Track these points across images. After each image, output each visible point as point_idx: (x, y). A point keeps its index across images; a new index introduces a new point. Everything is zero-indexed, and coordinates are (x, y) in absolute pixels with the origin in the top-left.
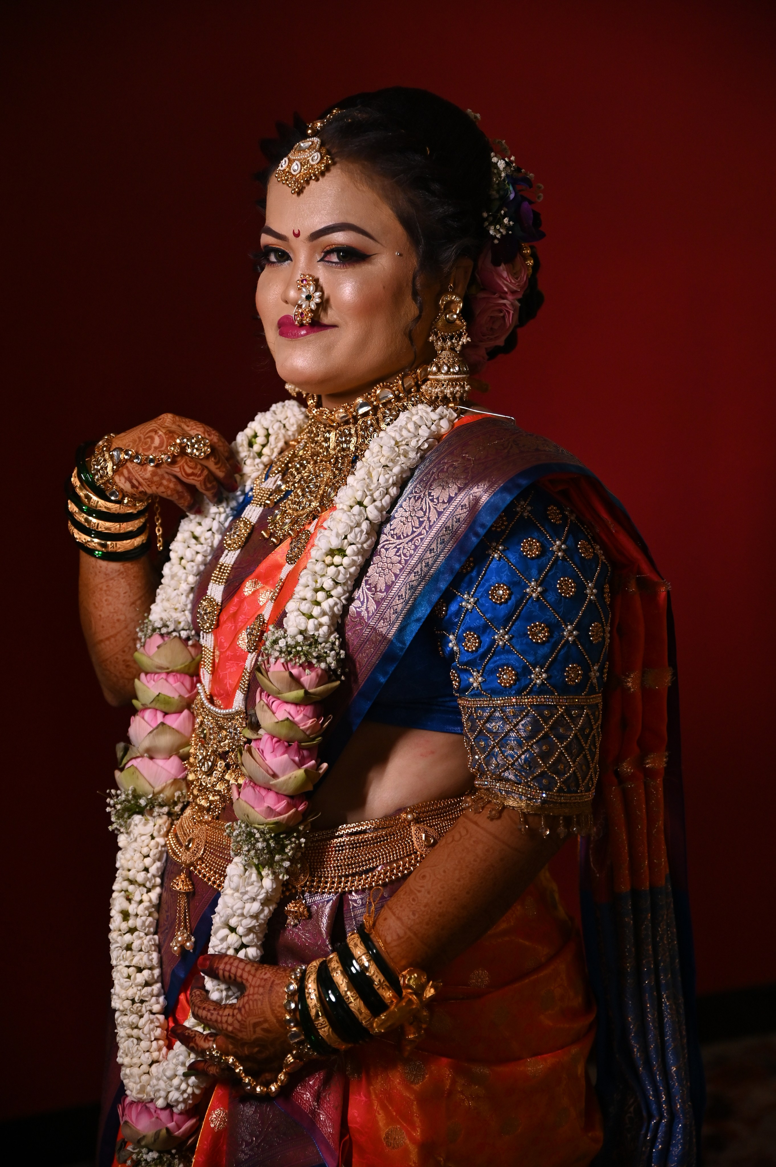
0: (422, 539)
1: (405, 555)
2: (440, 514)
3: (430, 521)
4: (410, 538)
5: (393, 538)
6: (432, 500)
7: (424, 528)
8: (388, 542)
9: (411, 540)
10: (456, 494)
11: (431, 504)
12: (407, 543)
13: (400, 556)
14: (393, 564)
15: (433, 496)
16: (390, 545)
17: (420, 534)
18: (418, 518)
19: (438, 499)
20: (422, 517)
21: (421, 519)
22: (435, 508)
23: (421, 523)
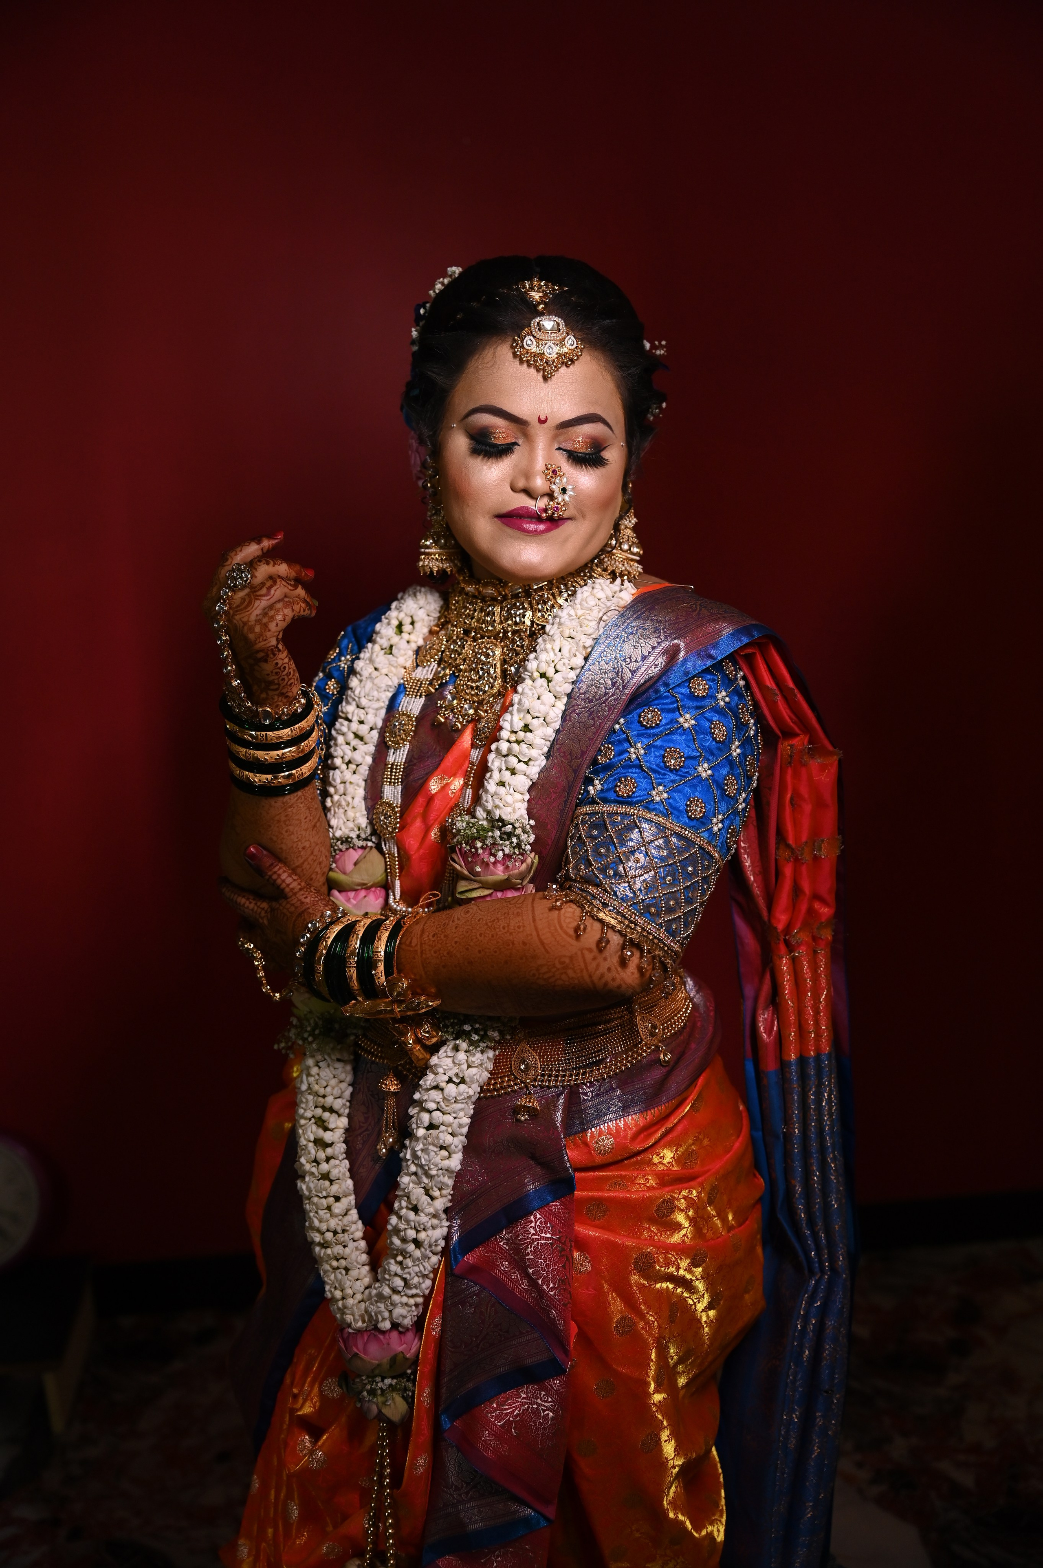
2: (633, 672)
3: (623, 681)
5: (585, 702)
7: (618, 688)
8: (578, 707)
9: (605, 702)
10: (649, 653)
11: (623, 664)
13: (593, 719)
17: (614, 694)
18: (611, 679)
19: (630, 658)
22: (628, 668)
23: (614, 684)
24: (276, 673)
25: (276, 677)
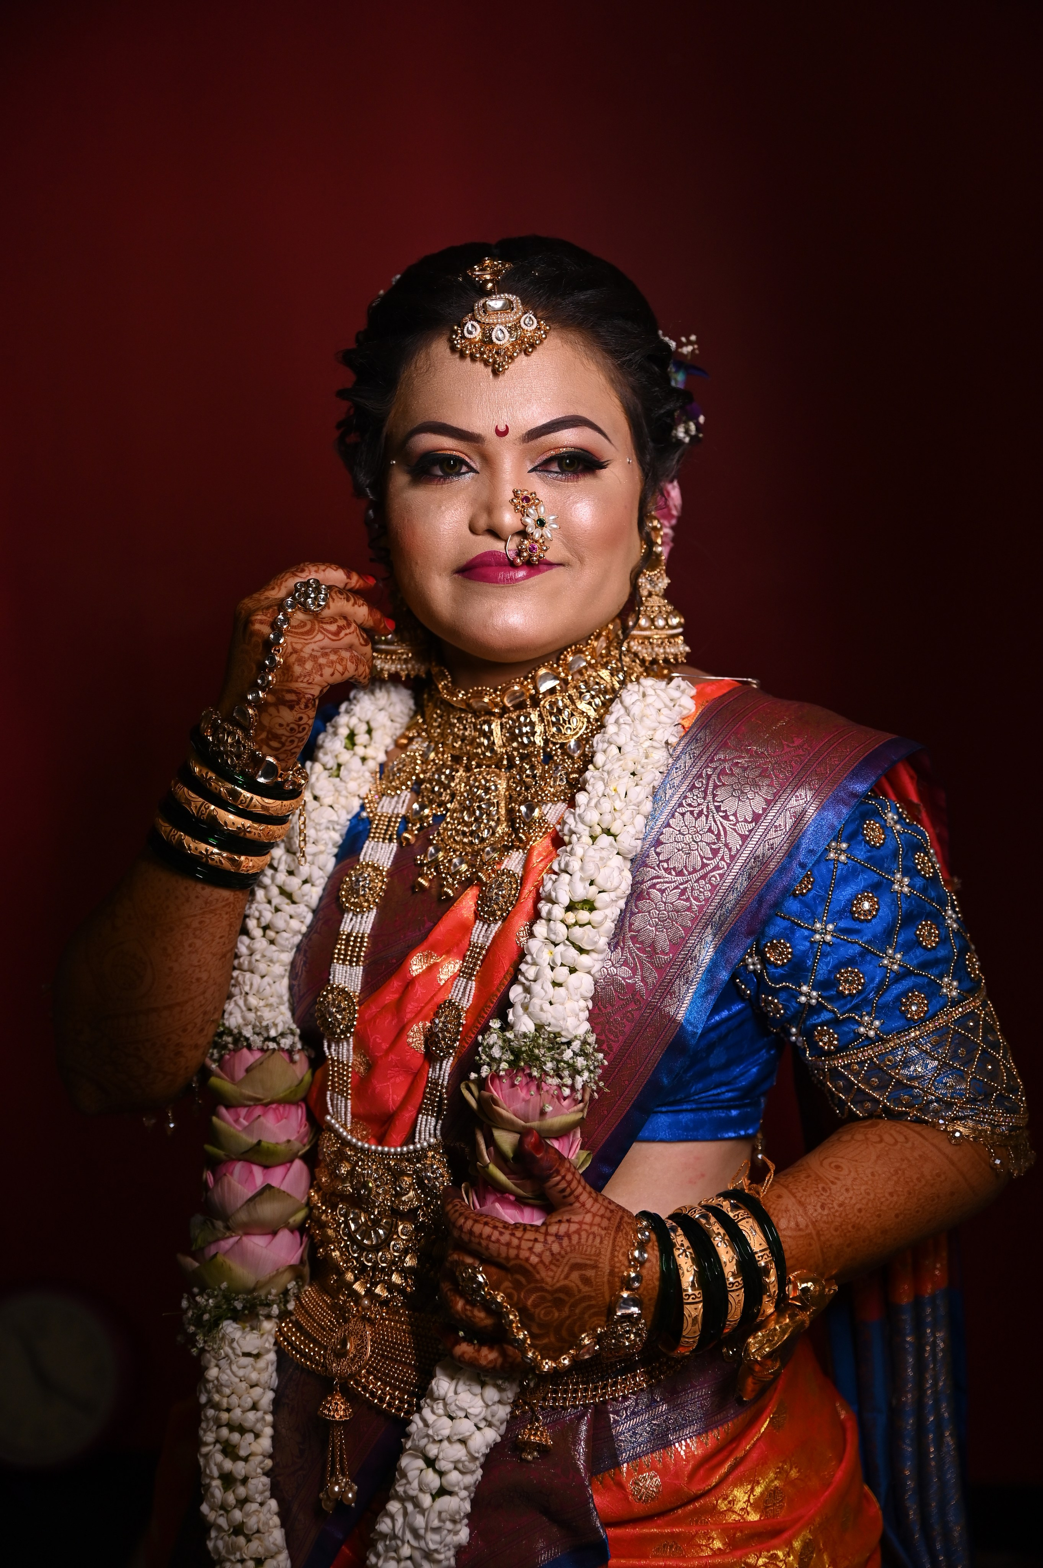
0: (721, 876)
1: (696, 899)
2: (744, 838)
3: (730, 850)
4: (702, 873)
5: (670, 873)
6: (726, 817)
7: (722, 859)
8: (659, 880)
9: (703, 877)
10: (764, 810)
11: (725, 822)
12: (697, 881)
13: (688, 900)
14: (677, 912)
15: (725, 811)
16: (668, 885)
17: (717, 868)
18: (708, 844)
19: (735, 815)
20: (714, 843)
21: (714, 847)
22: (734, 830)
23: (715, 852)
24: (292, 729)
25: (288, 734)
